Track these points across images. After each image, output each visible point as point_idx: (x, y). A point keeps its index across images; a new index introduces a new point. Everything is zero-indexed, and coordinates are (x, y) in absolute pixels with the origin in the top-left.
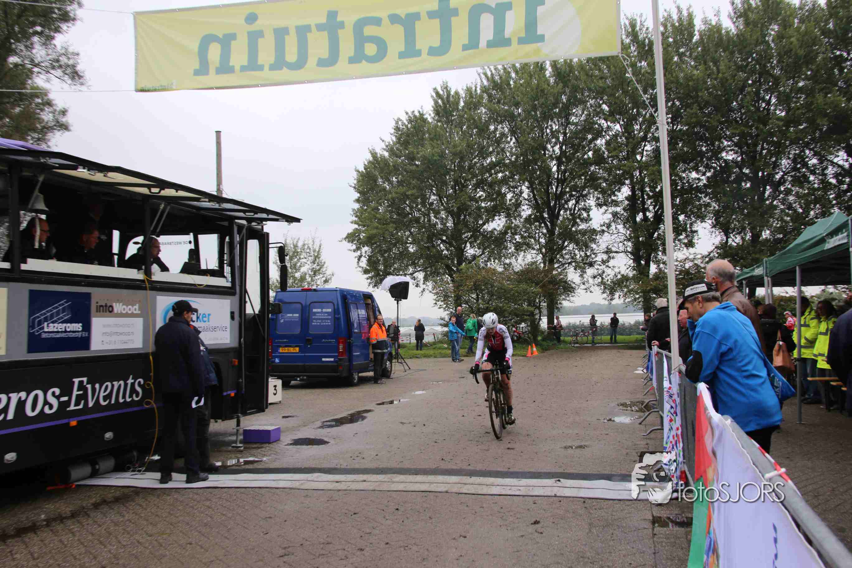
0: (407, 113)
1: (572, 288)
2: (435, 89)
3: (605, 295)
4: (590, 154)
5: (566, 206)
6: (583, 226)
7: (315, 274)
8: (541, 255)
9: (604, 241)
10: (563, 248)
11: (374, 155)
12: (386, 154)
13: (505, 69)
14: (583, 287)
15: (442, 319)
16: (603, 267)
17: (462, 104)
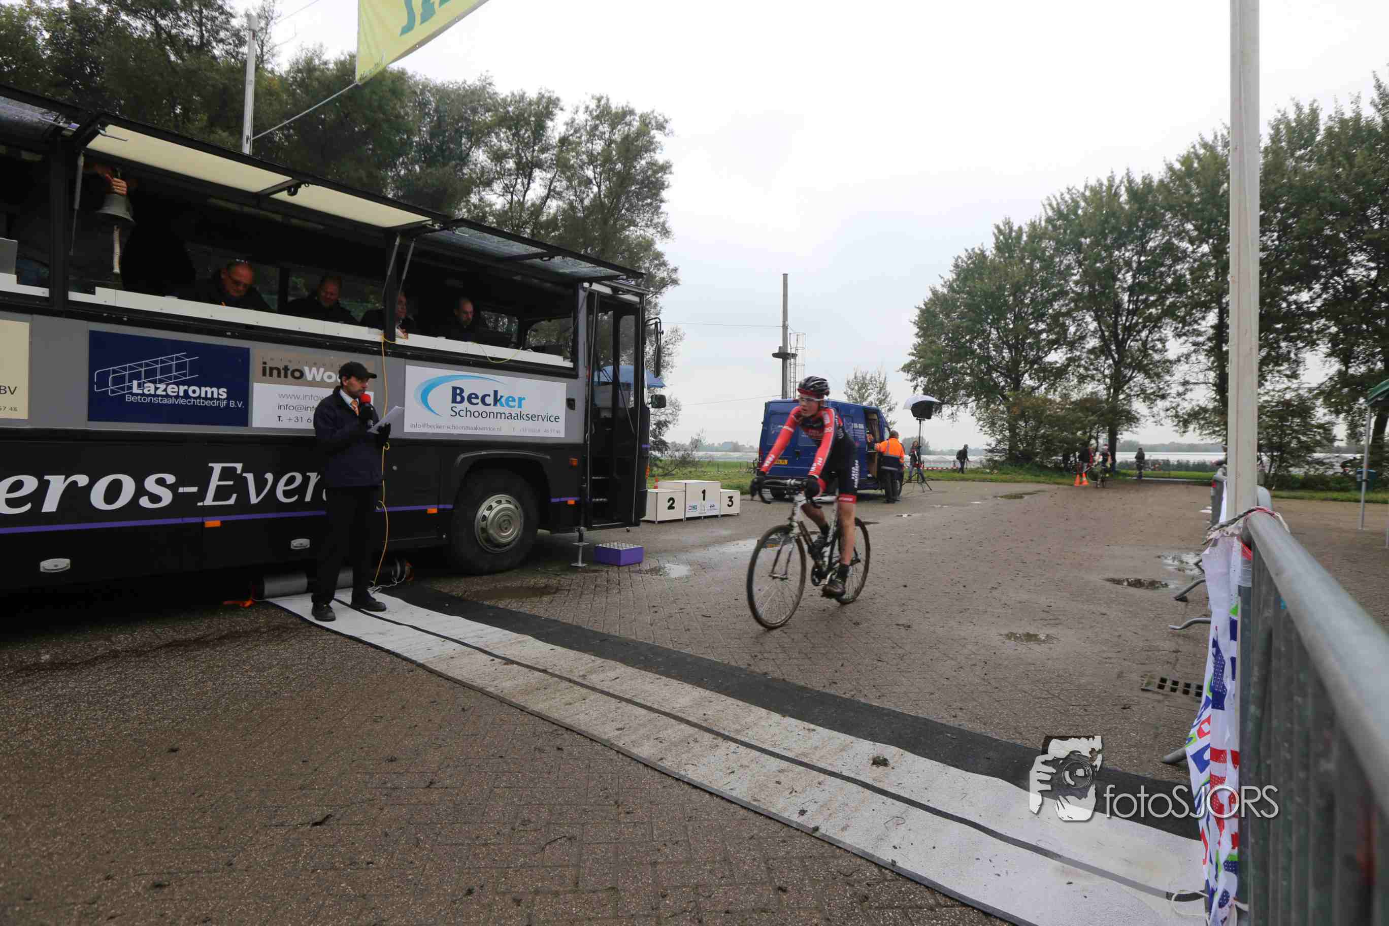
0: (967, 250)
1: (1138, 419)
2: (998, 227)
3: (1177, 428)
4: (1169, 280)
5: (1138, 338)
6: (1157, 357)
7: (880, 403)
8: (1104, 386)
9: (1180, 372)
10: (1131, 378)
11: (935, 292)
12: (945, 291)
13: (1073, 199)
14: (1153, 420)
15: (990, 445)
16: (1178, 400)
17: (1025, 238)
